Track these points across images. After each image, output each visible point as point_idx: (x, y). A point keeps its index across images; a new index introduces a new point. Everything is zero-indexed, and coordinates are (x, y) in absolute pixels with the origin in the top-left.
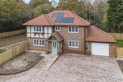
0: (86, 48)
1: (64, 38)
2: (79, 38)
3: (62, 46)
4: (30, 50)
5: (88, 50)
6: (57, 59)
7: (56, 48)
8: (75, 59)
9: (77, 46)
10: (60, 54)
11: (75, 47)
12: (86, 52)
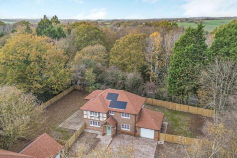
0: (136, 132)
1: (118, 121)
2: (131, 122)
3: (115, 129)
4: (87, 129)
5: (138, 133)
6: (111, 142)
7: (111, 131)
8: (125, 142)
9: (128, 128)
10: (114, 136)
11: (127, 129)
12: (135, 134)
